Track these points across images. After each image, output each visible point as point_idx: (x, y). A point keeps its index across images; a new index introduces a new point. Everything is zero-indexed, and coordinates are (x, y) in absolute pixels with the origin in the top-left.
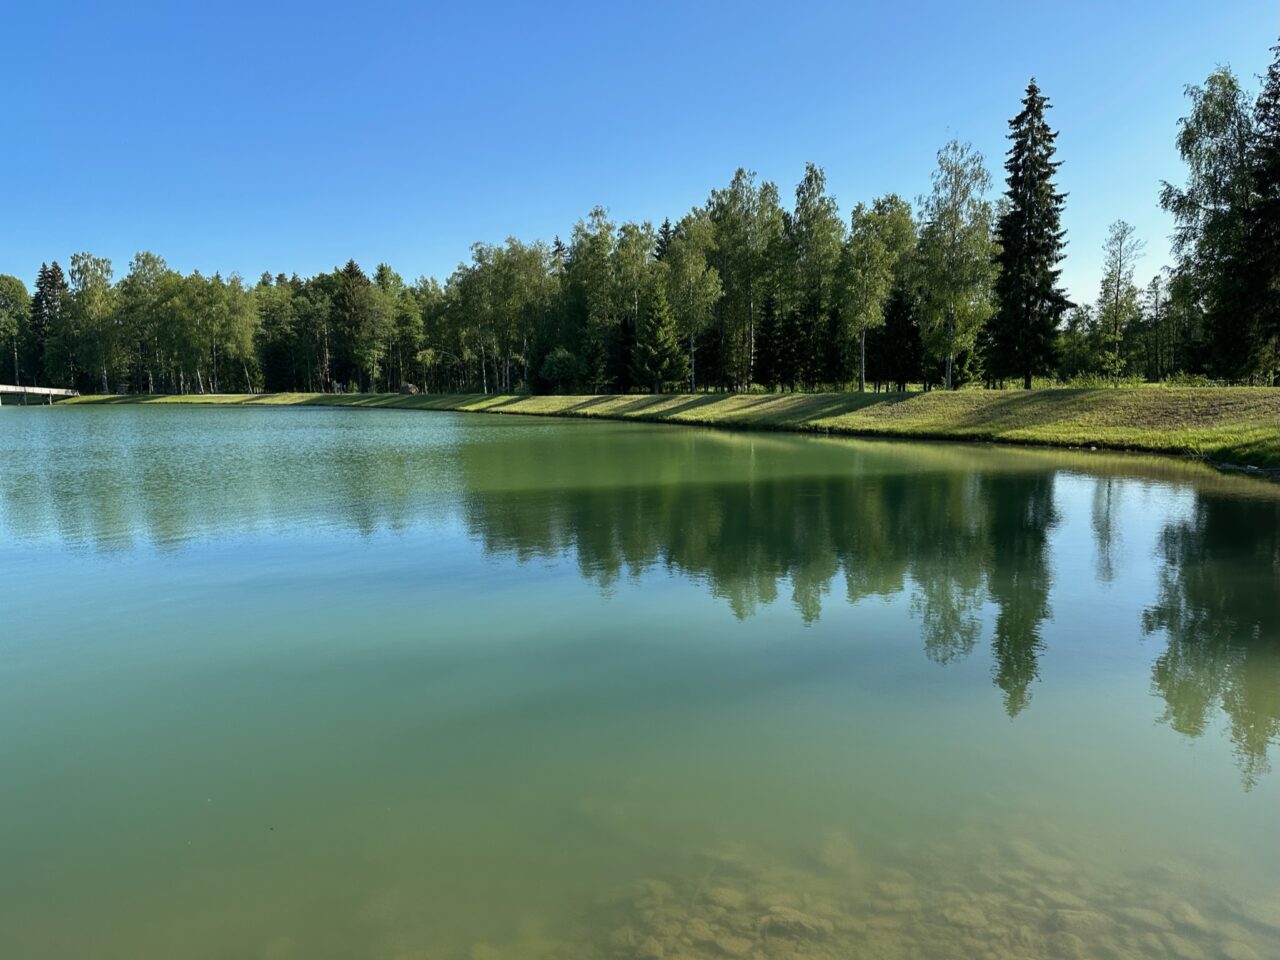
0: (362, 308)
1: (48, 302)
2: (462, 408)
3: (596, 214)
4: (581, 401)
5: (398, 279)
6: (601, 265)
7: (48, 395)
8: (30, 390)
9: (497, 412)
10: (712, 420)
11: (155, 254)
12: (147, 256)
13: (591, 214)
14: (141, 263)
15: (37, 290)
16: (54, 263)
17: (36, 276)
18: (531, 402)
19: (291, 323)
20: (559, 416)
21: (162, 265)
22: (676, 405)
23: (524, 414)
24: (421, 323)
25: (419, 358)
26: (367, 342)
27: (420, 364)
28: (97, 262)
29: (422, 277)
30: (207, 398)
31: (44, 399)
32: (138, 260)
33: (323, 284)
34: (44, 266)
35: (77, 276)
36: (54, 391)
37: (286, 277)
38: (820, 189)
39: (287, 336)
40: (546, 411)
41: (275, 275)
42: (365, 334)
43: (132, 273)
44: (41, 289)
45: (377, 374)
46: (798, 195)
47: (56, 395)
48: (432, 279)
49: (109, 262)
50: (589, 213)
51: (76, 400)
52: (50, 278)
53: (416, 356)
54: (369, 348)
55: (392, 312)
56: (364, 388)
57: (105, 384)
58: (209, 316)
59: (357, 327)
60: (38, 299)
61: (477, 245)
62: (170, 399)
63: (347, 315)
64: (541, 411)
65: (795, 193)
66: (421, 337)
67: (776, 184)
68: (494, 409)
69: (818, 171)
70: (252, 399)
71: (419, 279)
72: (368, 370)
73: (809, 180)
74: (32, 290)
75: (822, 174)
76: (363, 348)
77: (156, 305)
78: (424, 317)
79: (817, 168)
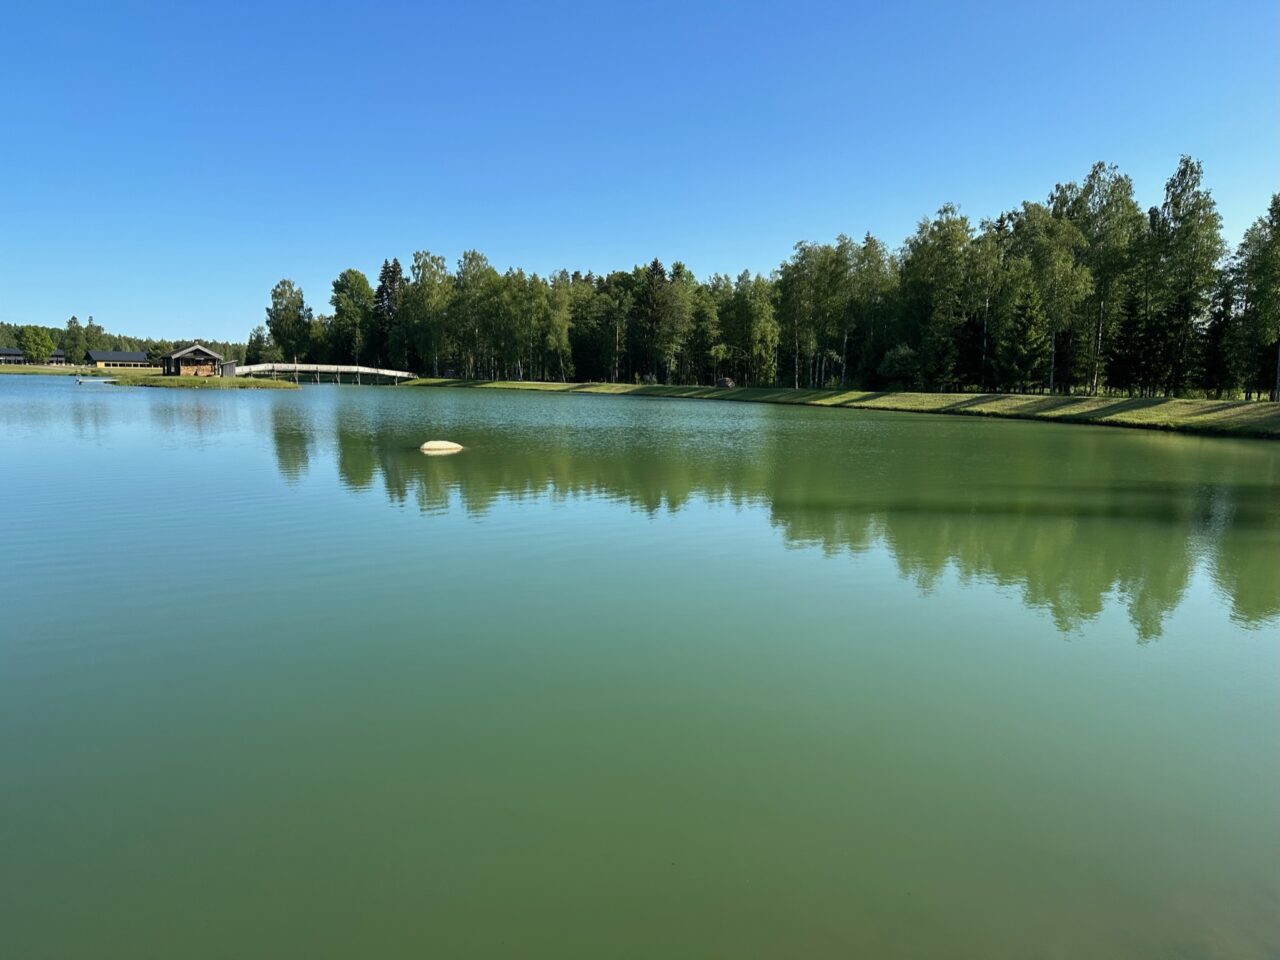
0: (665, 303)
1: (388, 294)
2: (813, 402)
3: (946, 211)
4: (963, 399)
5: (690, 276)
6: (951, 262)
7: (394, 377)
8: (382, 372)
9: (861, 408)
10: (1172, 425)
11: (479, 252)
12: (474, 254)
13: (940, 212)
14: (468, 261)
15: (380, 283)
16: (395, 260)
17: (379, 272)
18: (894, 398)
19: (596, 318)
20: (944, 413)
21: (485, 263)
22: (1097, 408)
23: (896, 410)
24: (716, 319)
25: (713, 352)
26: (667, 337)
27: (711, 358)
28: (433, 259)
29: (716, 274)
30: (525, 385)
31: (391, 380)
32: (465, 257)
33: (623, 281)
34: (386, 262)
35: (417, 271)
36: (399, 374)
37: (581, 274)
38: (1196, 181)
39: (593, 330)
40: (924, 407)
41: (571, 273)
42: (666, 329)
43: (459, 270)
44: (384, 282)
45: (673, 368)
46: (1168, 189)
47: (401, 377)
48: (726, 276)
49: (444, 260)
50: (938, 210)
51: (417, 382)
52: (391, 273)
53: (710, 350)
54: (669, 343)
55: (689, 308)
56: (661, 380)
57: (436, 369)
58: (529, 310)
59: (658, 323)
60: (381, 290)
61: (800, 243)
62: (497, 384)
63: (650, 311)
64: (914, 407)
65: (1164, 186)
66: (716, 333)
67: (1130, 177)
68: (856, 404)
69: (1195, 164)
70: (575, 388)
71: (713, 276)
72: (665, 363)
73: (1183, 173)
74: (374, 284)
75: (1199, 167)
76: (662, 342)
77: (481, 299)
78: (719, 314)
79: (1193, 160)
